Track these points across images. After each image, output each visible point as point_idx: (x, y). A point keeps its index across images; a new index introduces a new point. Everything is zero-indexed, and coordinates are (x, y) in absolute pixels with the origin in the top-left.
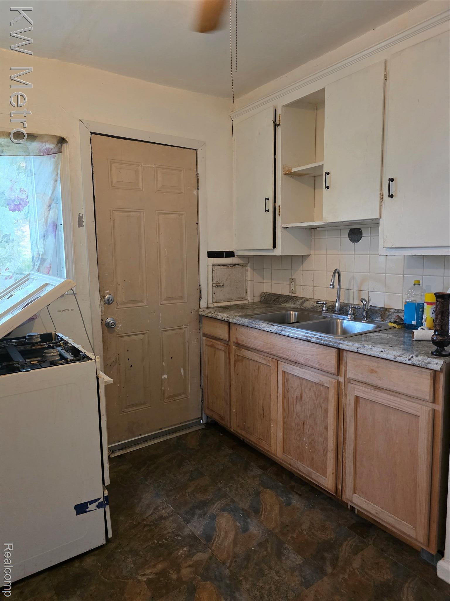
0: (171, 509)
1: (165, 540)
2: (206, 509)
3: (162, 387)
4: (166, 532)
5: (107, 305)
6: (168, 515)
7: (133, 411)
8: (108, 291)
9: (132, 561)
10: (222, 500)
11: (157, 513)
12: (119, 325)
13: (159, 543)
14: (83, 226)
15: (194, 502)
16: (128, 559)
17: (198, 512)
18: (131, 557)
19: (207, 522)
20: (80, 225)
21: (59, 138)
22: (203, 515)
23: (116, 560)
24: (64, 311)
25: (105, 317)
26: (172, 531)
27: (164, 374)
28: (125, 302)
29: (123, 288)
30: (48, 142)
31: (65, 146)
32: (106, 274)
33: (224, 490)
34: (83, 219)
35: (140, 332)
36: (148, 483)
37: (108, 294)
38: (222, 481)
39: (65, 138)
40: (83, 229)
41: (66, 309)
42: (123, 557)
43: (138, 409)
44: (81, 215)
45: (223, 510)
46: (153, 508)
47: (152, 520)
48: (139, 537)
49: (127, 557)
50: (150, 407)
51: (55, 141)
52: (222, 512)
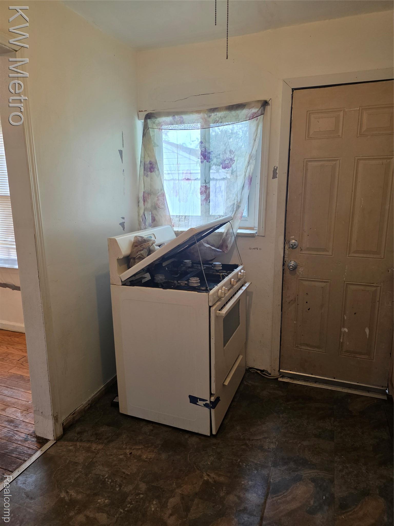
0: (274, 447)
1: (245, 465)
2: (299, 468)
3: (340, 339)
4: (252, 460)
5: (292, 249)
6: (267, 449)
7: (307, 350)
8: (293, 237)
9: (213, 460)
10: (323, 472)
11: (262, 442)
12: (301, 269)
13: (239, 463)
14: (277, 177)
15: (298, 455)
16: (212, 457)
17: (292, 465)
18: (215, 457)
19: (288, 478)
20: (274, 177)
21: (262, 102)
22: (292, 470)
23: (206, 451)
24: (254, 249)
25: (288, 259)
26: (256, 463)
27: (344, 327)
28: (308, 249)
29: (308, 236)
30: (254, 107)
31: (268, 108)
32: (293, 221)
33: (336, 465)
34: (277, 171)
35: (322, 280)
36: (281, 416)
37: (293, 239)
38: (343, 457)
39: (268, 100)
40: (276, 180)
41: (256, 247)
42: (211, 453)
43: (311, 350)
44: (276, 168)
45: (313, 480)
46: (263, 436)
47: (254, 444)
48: (233, 449)
49: (213, 456)
50: (324, 352)
51: (260, 105)
52: (310, 482)
